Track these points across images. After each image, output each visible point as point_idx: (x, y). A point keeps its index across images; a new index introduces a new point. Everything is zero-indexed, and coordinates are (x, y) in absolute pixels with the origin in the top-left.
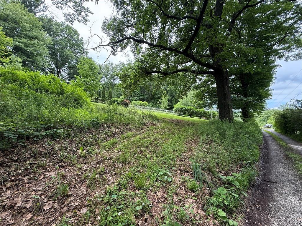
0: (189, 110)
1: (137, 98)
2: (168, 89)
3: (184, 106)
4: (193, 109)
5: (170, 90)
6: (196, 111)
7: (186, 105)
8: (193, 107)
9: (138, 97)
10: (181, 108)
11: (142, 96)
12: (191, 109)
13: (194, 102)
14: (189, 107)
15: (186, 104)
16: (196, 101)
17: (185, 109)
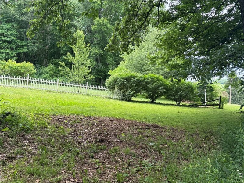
0: (148, 83)
1: (8, 54)
2: (94, 27)
3: (134, 73)
4: (158, 80)
5: (99, 31)
6: (166, 85)
7: (141, 70)
8: (157, 76)
9: (12, 49)
10: (126, 79)
11: (23, 46)
12: (153, 81)
13: (160, 61)
14: (147, 76)
15: (140, 67)
16: (166, 59)
17: (138, 80)
